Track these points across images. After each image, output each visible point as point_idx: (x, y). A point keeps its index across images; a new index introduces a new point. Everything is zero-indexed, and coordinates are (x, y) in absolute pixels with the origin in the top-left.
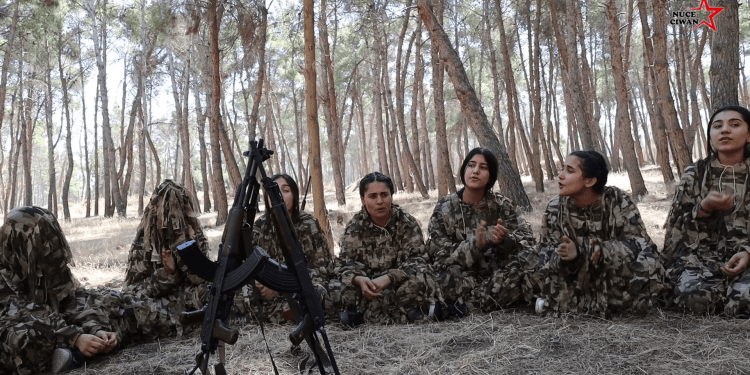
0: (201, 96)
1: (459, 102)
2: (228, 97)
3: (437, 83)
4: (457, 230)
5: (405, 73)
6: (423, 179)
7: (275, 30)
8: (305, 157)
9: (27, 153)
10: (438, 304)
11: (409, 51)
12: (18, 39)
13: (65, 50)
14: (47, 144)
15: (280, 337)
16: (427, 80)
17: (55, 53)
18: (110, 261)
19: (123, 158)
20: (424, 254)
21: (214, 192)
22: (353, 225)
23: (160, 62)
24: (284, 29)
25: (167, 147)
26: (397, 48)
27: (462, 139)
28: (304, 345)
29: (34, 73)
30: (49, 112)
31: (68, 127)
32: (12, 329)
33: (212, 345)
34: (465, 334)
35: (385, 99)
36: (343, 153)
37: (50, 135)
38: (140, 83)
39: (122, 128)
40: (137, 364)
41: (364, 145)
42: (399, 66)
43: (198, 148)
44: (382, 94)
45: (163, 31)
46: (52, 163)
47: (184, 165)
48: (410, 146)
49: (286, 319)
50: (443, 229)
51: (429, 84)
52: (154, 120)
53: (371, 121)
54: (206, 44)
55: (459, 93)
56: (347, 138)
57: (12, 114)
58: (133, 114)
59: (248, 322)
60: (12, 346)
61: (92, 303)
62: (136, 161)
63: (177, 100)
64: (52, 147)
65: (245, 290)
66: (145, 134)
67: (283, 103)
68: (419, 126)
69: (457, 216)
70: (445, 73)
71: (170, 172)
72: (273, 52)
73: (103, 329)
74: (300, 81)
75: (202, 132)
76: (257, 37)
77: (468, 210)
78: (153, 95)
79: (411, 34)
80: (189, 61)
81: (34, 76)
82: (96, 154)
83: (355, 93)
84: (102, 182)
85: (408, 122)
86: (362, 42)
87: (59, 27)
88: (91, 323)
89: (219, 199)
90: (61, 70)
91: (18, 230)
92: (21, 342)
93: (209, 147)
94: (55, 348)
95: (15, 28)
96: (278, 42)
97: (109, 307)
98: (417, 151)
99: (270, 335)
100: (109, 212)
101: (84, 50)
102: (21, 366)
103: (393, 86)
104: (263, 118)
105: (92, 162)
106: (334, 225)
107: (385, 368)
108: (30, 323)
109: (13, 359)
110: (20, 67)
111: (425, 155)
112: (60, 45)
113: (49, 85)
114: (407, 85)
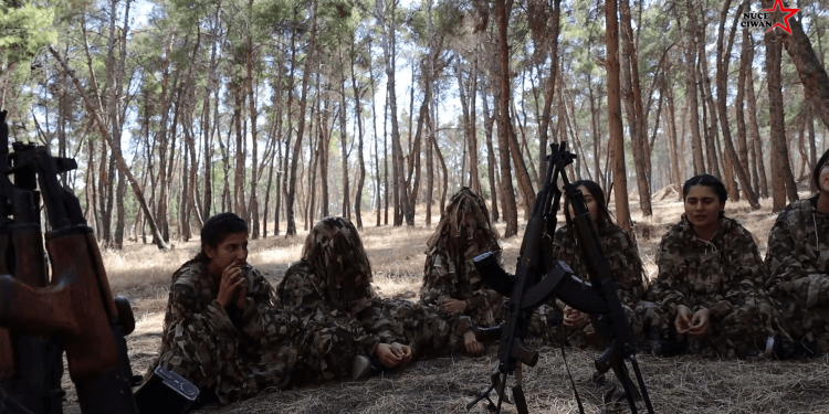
0: (488, 98)
1: (802, 87)
2: (517, 98)
3: (772, 66)
5: (728, 56)
6: (752, 185)
7: (569, 19)
8: (602, 162)
9: (324, 163)
10: (778, 338)
11: (734, 29)
12: (316, 52)
13: (357, 59)
14: (341, 154)
15: (582, 364)
16: (758, 64)
17: (349, 63)
18: (401, 271)
19: (411, 166)
20: (756, 276)
21: (503, 201)
22: (671, 238)
23: (447, 65)
24: (580, 17)
25: (454, 155)
26: (718, 27)
27: (807, 134)
28: (611, 374)
29: (330, 85)
30: (343, 122)
31: (361, 137)
32: (317, 334)
33: (510, 366)
34: (818, 379)
35: (702, 90)
36: (649, 155)
37: (344, 145)
38: (427, 87)
39: (410, 135)
40: (431, 377)
41: (675, 146)
42: (720, 48)
43: (485, 154)
44: (697, 83)
45: (451, 32)
46: (346, 173)
47: (471, 173)
48: (734, 145)
49: (587, 343)
50: (790, 242)
51: (760, 68)
52: (440, 125)
53: (683, 117)
54: (494, 42)
55: (804, 76)
56: (654, 137)
57: (311, 126)
58: (420, 120)
59: (545, 344)
60: (319, 349)
61: (387, 315)
62: (424, 169)
63: (464, 104)
64: (346, 156)
65: (542, 309)
66: (432, 140)
67: (578, 101)
68: (747, 120)
69: (807, 228)
70: (784, 52)
71: (457, 180)
72: (567, 44)
73: (397, 341)
74: (599, 75)
75: (489, 136)
76: (550, 29)
77: (823, 222)
78: (440, 99)
79: (736, 8)
80: (476, 61)
81: (329, 87)
82: (386, 163)
83: (663, 85)
84: (391, 190)
85: (732, 116)
86: (673, 23)
87: (352, 37)
88: (386, 334)
89: (509, 207)
90: (354, 80)
91: (318, 240)
92: (326, 346)
93: (497, 154)
94: (356, 354)
95: (314, 42)
96: (572, 32)
97: (403, 318)
98: (744, 151)
99: (570, 358)
100: (398, 222)
101: (374, 58)
102: (326, 370)
103: (713, 73)
104: (555, 119)
105: (382, 172)
106: (639, 240)
107: (709, 410)
108: (333, 329)
109: (320, 361)
110: (318, 80)
111: (754, 155)
112: (353, 55)
113: (343, 95)
114: (730, 70)
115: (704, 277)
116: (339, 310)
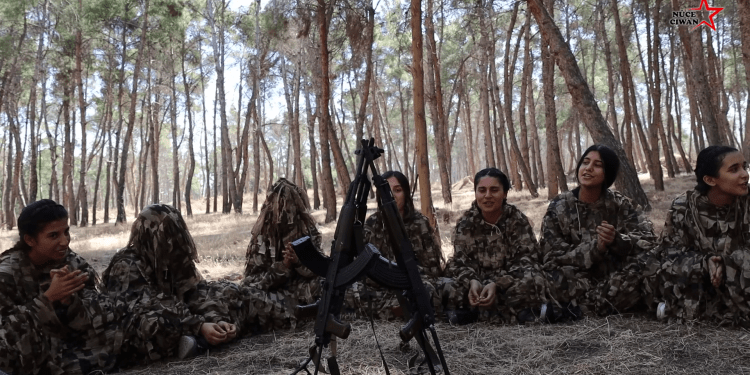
0: (311, 97)
1: (570, 96)
2: (337, 97)
3: (547, 78)
4: (573, 230)
5: (513, 68)
6: (532, 177)
7: (382, 30)
8: (411, 156)
9: (155, 153)
10: (550, 306)
11: (518, 46)
12: (147, 48)
13: (188, 56)
14: (171, 145)
15: (389, 334)
16: (537, 76)
17: (179, 60)
18: (228, 255)
19: (239, 157)
20: (532, 253)
21: (324, 190)
22: (464, 222)
23: (273, 66)
24: (391, 28)
25: (279, 146)
26: (505, 43)
27: (574, 135)
28: (414, 343)
29: (161, 80)
30: (174, 115)
31: (191, 130)
32: (144, 317)
33: (325, 339)
34: (580, 338)
35: (492, 95)
36: (450, 151)
37: (175, 136)
38: (255, 85)
39: (238, 128)
40: (254, 353)
41: (471, 142)
42: (507, 61)
43: (308, 148)
44: (488, 90)
45: (276, 35)
46: (176, 163)
47: (295, 165)
48: (518, 143)
49: (395, 315)
50: (558, 229)
51: (538, 79)
52: (267, 120)
53: (478, 118)
54: (316, 47)
55: (571, 88)
56: (454, 136)
57: (142, 118)
58: (248, 116)
59: (358, 318)
60: (145, 332)
61: (213, 296)
62: (251, 160)
63: (288, 101)
64: (176, 148)
65: (355, 286)
66: (259, 134)
67: (389, 102)
68: (528, 123)
69: (572, 216)
70: (556, 67)
71: (282, 171)
72: (380, 51)
73: (223, 320)
74: (407, 80)
75: (312, 132)
76: (365, 37)
77: (584, 210)
78: (266, 97)
79: (519, 28)
80: (300, 63)
81: (160, 82)
82: (215, 154)
83: (461, 90)
84: (220, 180)
85: (516, 118)
86: (469, 38)
87: (183, 35)
88: (212, 314)
89: (328, 196)
90: (184, 76)
91: (146, 226)
92: (152, 328)
93: (318, 147)
94: (182, 335)
95: (144, 39)
96: (384, 41)
97: (228, 299)
98: (526, 149)
99: (379, 332)
100: (226, 209)
101: (204, 56)
102: (152, 351)
103: (501, 82)
104: (370, 118)
105: (211, 162)
106: (440, 224)
107: (495, 369)
108: (160, 311)
109: (146, 344)
110: (149, 74)
111: (534, 152)
112: (183, 52)
113: (174, 90)
114: (515, 80)
115: (490, 255)
116: (165, 293)
